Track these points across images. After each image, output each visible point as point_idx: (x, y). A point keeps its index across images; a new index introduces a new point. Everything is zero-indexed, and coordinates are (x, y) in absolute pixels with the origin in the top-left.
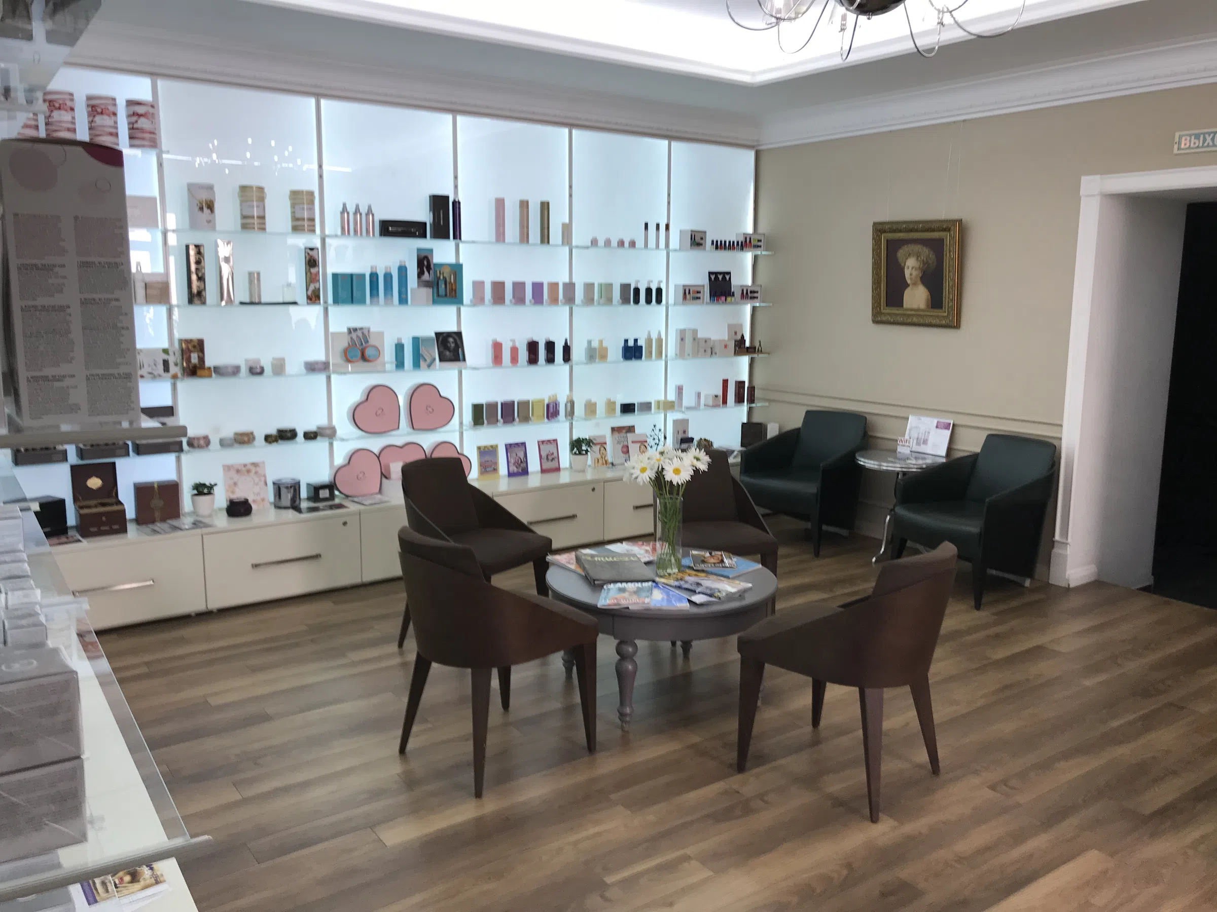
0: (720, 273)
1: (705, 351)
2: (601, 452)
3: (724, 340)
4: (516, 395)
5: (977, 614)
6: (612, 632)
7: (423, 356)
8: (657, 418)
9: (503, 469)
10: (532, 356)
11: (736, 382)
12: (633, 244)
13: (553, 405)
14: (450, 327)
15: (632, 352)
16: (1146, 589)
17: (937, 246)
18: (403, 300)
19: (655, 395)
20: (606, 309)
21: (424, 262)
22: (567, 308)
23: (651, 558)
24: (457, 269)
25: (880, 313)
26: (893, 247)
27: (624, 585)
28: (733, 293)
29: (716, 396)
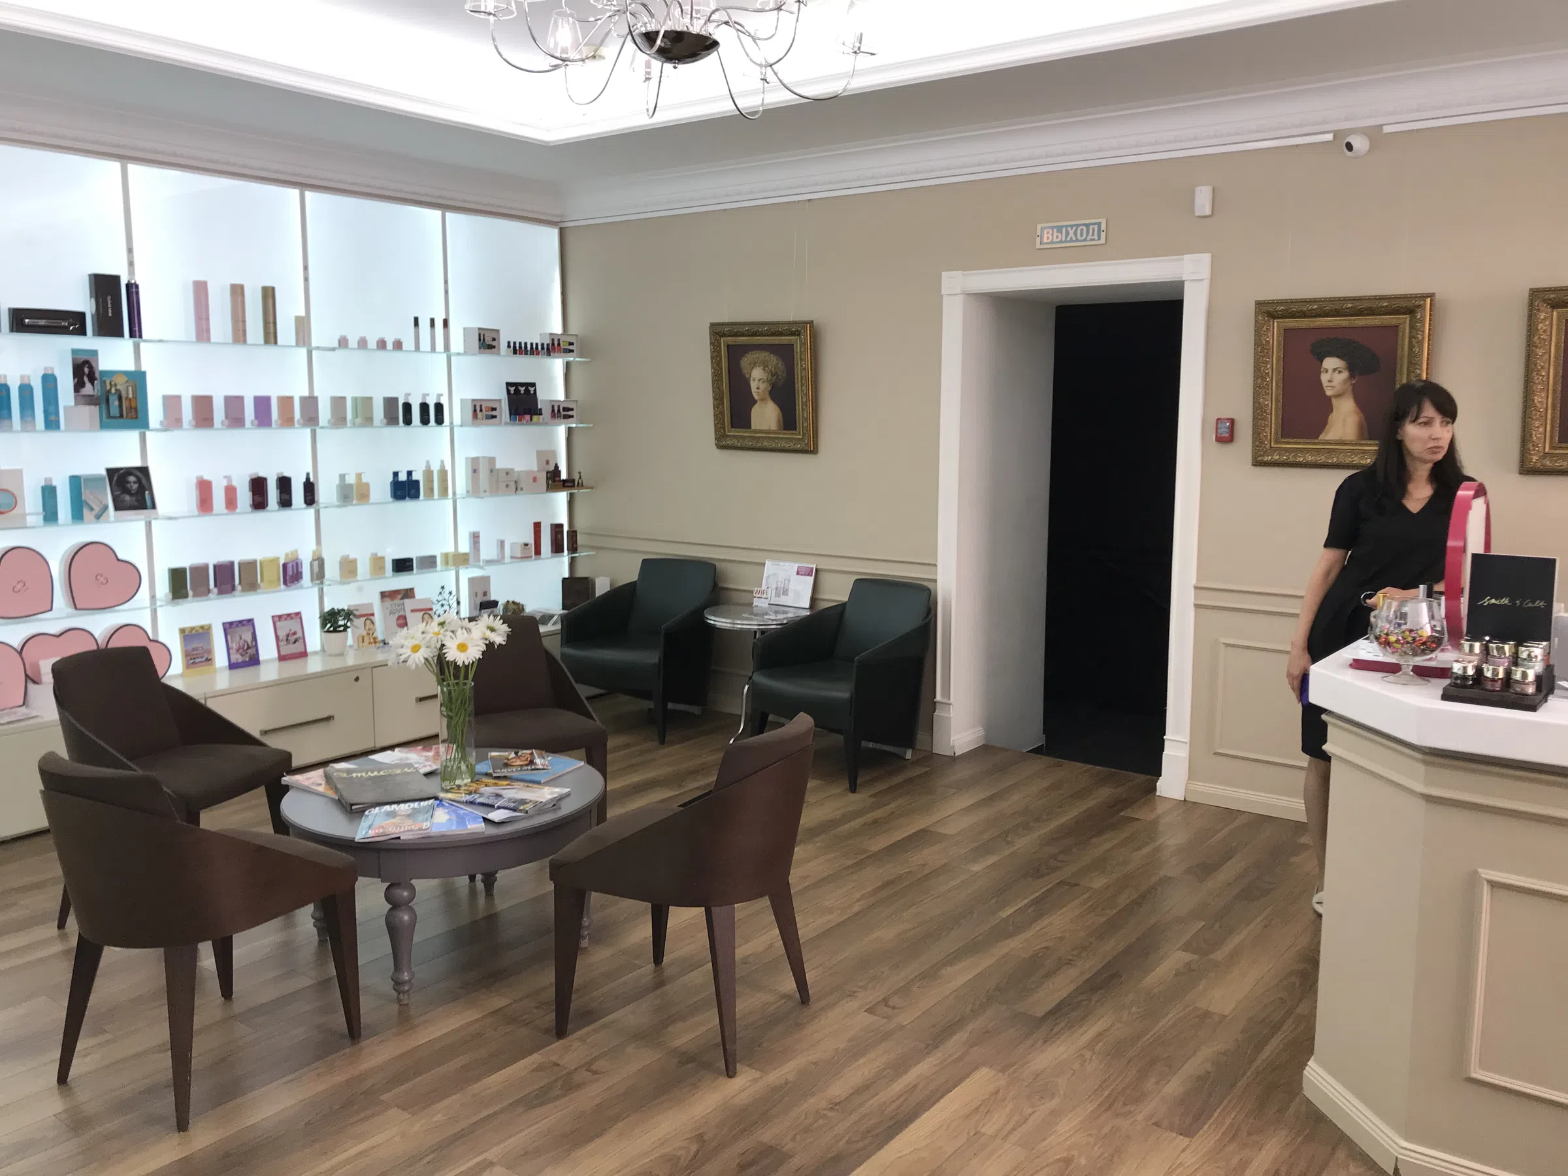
0: (522, 384)
1: (507, 486)
2: (367, 627)
3: (532, 472)
4: (236, 554)
5: (853, 797)
6: (377, 873)
7: (87, 503)
8: (446, 577)
9: (221, 658)
10: (258, 499)
11: (552, 525)
12: (398, 345)
13: (293, 566)
14: (132, 460)
15: (405, 489)
16: (1038, 751)
17: (785, 353)
18: (52, 423)
19: (441, 546)
20: (366, 432)
21: (84, 370)
22: (308, 431)
23: (434, 767)
24: (138, 379)
25: (725, 436)
26: (736, 354)
27: (394, 807)
28: (541, 410)
29: (526, 545)
